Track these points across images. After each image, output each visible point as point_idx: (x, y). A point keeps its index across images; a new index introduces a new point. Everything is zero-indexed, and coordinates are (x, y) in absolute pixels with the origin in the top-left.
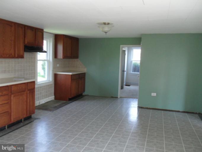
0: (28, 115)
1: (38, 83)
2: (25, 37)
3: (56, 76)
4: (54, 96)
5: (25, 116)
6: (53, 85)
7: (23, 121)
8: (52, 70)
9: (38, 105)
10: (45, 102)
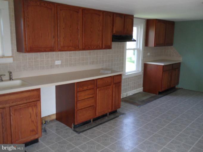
0: (113, 110)
1: (126, 74)
2: (113, 26)
3: (145, 66)
4: (142, 88)
5: (110, 111)
6: (142, 76)
7: (108, 115)
8: (142, 60)
9: (125, 96)
10: (132, 94)
